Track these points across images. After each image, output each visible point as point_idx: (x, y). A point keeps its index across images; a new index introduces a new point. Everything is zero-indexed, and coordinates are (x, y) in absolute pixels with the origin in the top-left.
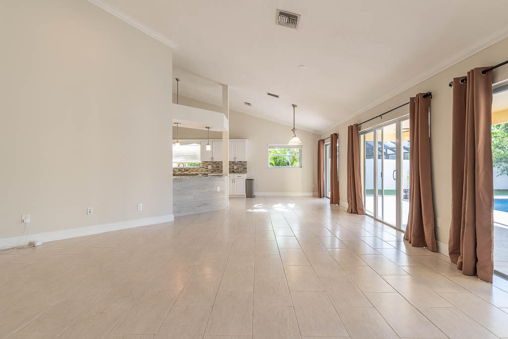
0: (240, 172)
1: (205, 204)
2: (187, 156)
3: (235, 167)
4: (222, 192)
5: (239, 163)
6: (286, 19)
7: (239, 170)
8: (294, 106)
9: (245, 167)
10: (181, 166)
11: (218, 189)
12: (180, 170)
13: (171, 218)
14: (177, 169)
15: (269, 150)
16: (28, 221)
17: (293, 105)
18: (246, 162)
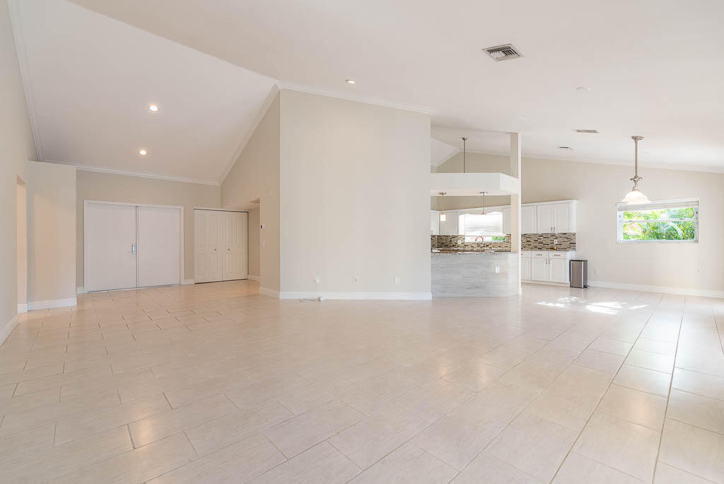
0: (565, 249)
1: (477, 287)
2: (488, 228)
3: (556, 242)
4: (504, 274)
5: (562, 236)
6: (501, 54)
7: (562, 246)
8: (635, 138)
9: (572, 242)
10: (479, 240)
11: (497, 270)
12: (478, 245)
13: (428, 296)
14: (475, 243)
15: (619, 213)
16: (318, 281)
17: (633, 138)
18: (574, 234)
